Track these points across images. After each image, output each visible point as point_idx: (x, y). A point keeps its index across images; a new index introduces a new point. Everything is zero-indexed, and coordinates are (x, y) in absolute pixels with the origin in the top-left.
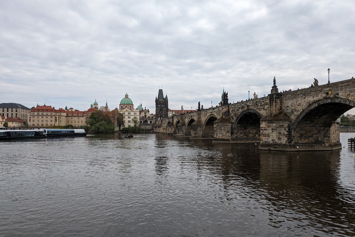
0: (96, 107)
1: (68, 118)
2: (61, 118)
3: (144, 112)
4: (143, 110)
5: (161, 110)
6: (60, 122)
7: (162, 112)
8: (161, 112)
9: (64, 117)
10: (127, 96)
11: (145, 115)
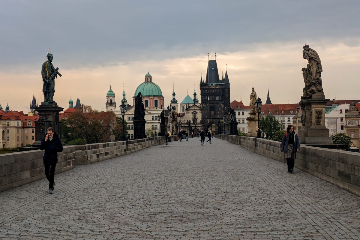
0: (111, 100)
1: (26, 130)
2: (8, 132)
3: (191, 112)
4: (189, 107)
5: (212, 108)
6: (8, 140)
7: (215, 114)
8: (213, 113)
9: (15, 129)
10: (148, 79)
11: (195, 116)
